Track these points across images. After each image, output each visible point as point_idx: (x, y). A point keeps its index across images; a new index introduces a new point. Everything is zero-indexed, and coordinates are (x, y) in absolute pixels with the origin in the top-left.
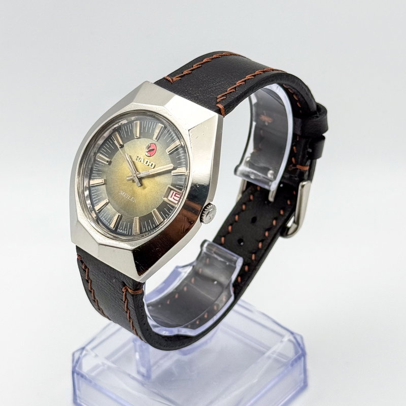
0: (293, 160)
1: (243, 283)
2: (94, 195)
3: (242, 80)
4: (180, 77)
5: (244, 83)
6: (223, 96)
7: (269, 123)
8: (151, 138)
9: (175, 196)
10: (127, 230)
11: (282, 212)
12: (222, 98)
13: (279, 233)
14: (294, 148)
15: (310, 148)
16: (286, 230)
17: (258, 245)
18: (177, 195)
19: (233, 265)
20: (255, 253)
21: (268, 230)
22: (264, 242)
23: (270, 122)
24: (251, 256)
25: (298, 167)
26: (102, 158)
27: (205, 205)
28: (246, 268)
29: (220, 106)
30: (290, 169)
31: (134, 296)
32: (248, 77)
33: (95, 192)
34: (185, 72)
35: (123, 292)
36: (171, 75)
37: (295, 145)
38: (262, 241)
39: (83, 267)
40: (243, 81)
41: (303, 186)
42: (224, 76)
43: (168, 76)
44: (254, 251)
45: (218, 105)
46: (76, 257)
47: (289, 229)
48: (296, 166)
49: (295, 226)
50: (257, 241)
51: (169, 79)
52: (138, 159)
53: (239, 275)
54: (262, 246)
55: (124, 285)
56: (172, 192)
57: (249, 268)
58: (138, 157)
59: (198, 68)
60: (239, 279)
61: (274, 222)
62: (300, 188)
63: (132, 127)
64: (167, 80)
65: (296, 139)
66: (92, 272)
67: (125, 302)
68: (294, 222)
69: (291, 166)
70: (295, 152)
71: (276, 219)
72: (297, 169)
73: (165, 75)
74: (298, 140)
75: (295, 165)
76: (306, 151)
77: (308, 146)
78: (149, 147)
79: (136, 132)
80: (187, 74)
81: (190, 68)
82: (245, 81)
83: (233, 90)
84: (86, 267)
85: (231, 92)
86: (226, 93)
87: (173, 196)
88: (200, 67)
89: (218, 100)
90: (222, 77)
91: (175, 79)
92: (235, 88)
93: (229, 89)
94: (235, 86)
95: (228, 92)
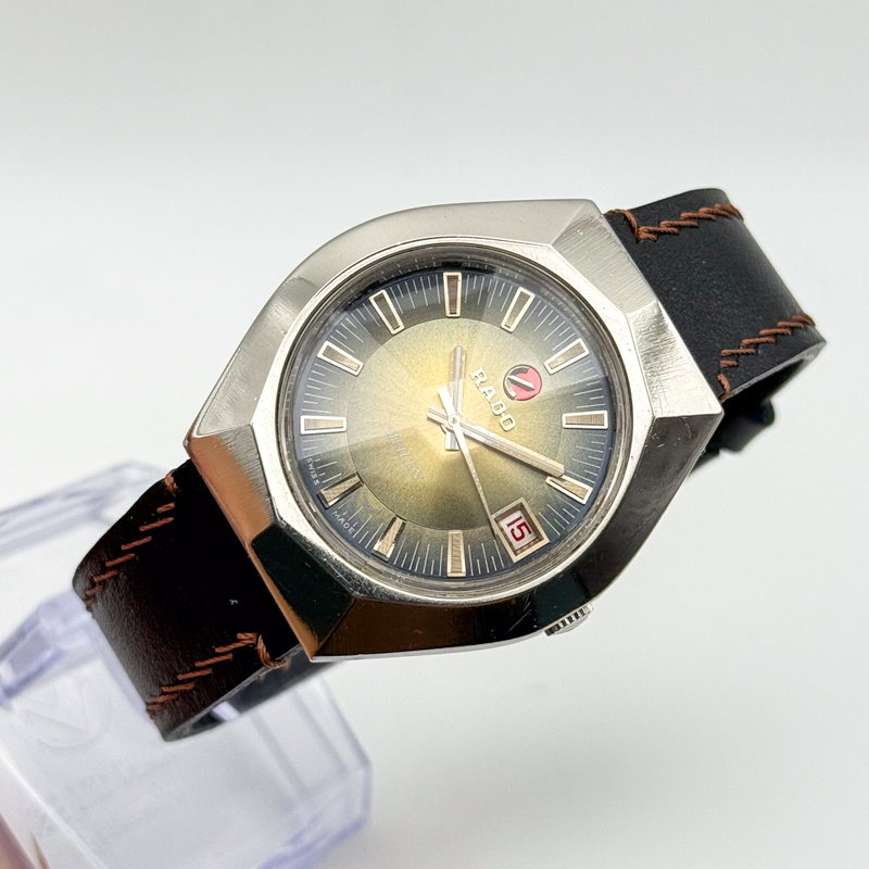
3: (772, 330)
4: (654, 232)
5: (772, 340)
6: (732, 356)
9: (519, 527)
10: (356, 528)
12: (729, 362)
18: (523, 528)
29: (726, 384)
32: (781, 326)
34: (664, 226)
35: (237, 640)
40: (772, 335)
43: (632, 211)
45: (722, 378)
51: (634, 222)
56: (518, 514)
59: (692, 227)
73: (626, 206)
80: (668, 232)
82: (776, 335)
83: (753, 350)
85: (747, 354)
86: (738, 351)
87: (514, 526)
88: (695, 227)
89: (724, 363)
91: (643, 231)
92: (757, 345)
93: (746, 341)
94: (757, 340)
95: (741, 350)
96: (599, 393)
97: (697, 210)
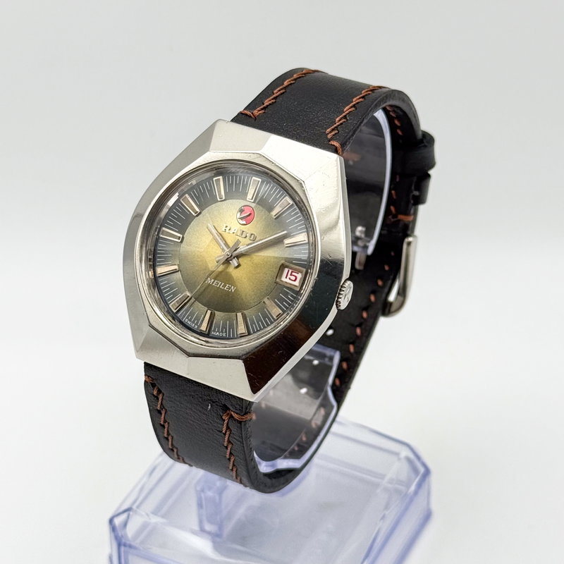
0: (392, 208)
1: (343, 386)
2: (164, 289)
3: (351, 105)
4: (262, 109)
5: (353, 109)
6: (333, 130)
7: (354, 161)
8: (245, 199)
9: (291, 275)
10: (226, 332)
11: (380, 283)
12: (333, 133)
13: (380, 312)
14: (393, 192)
15: (416, 190)
16: (388, 305)
17: (355, 332)
18: (293, 274)
19: (329, 363)
20: (353, 343)
21: (366, 309)
22: (363, 327)
23: (356, 160)
24: (349, 348)
25: (400, 217)
26: (170, 234)
27: (342, 283)
28: (345, 365)
29: (336, 144)
30: (388, 222)
31: (243, 423)
32: (355, 100)
33: (166, 284)
34: (266, 103)
35: (224, 420)
36: (248, 107)
37: (393, 189)
38: (360, 325)
39: (155, 393)
40: (351, 107)
41: (409, 244)
42: (323, 101)
43: (245, 109)
44: (351, 341)
45: (332, 143)
46: (142, 378)
47: (391, 304)
48: (397, 217)
49: (401, 298)
50: (353, 325)
51: (248, 113)
52: (227, 229)
53: (337, 376)
54: (362, 333)
55: (225, 408)
56: (286, 270)
57: (348, 365)
58: (226, 227)
59: (282, 94)
60: (338, 382)
61: (373, 298)
62: (405, 246)
63: (210, 186)
64: (247, 115)
65: (396, 179)
66: (169, 397)
67: (225, 434)
68: (398, 293)
69: (390, 217)
70: (395, 197)
71: (374, 292)
72: (399, 220)
73: (241, 109)
74: (398, 180)
75: (395, 216)
76: (411, 195)
77: (413, 188)
78: (241, 211)
79: (219, 192)
80: (270, 104)
81: (271, 96)
82: (354, 106)
83: (344, 120)
84: (159, 391)
85: (341, 124)
86: (335, 126)
87: (289, 276)
88: (284, 93)
89: (329, 136)
90: (322, 103)
91: (256, 112)
92: (345, 117)
93: (337, 119)
94: (344, 114)
95: (337, 124)
96: (279, 192)
97: (283, 84)
